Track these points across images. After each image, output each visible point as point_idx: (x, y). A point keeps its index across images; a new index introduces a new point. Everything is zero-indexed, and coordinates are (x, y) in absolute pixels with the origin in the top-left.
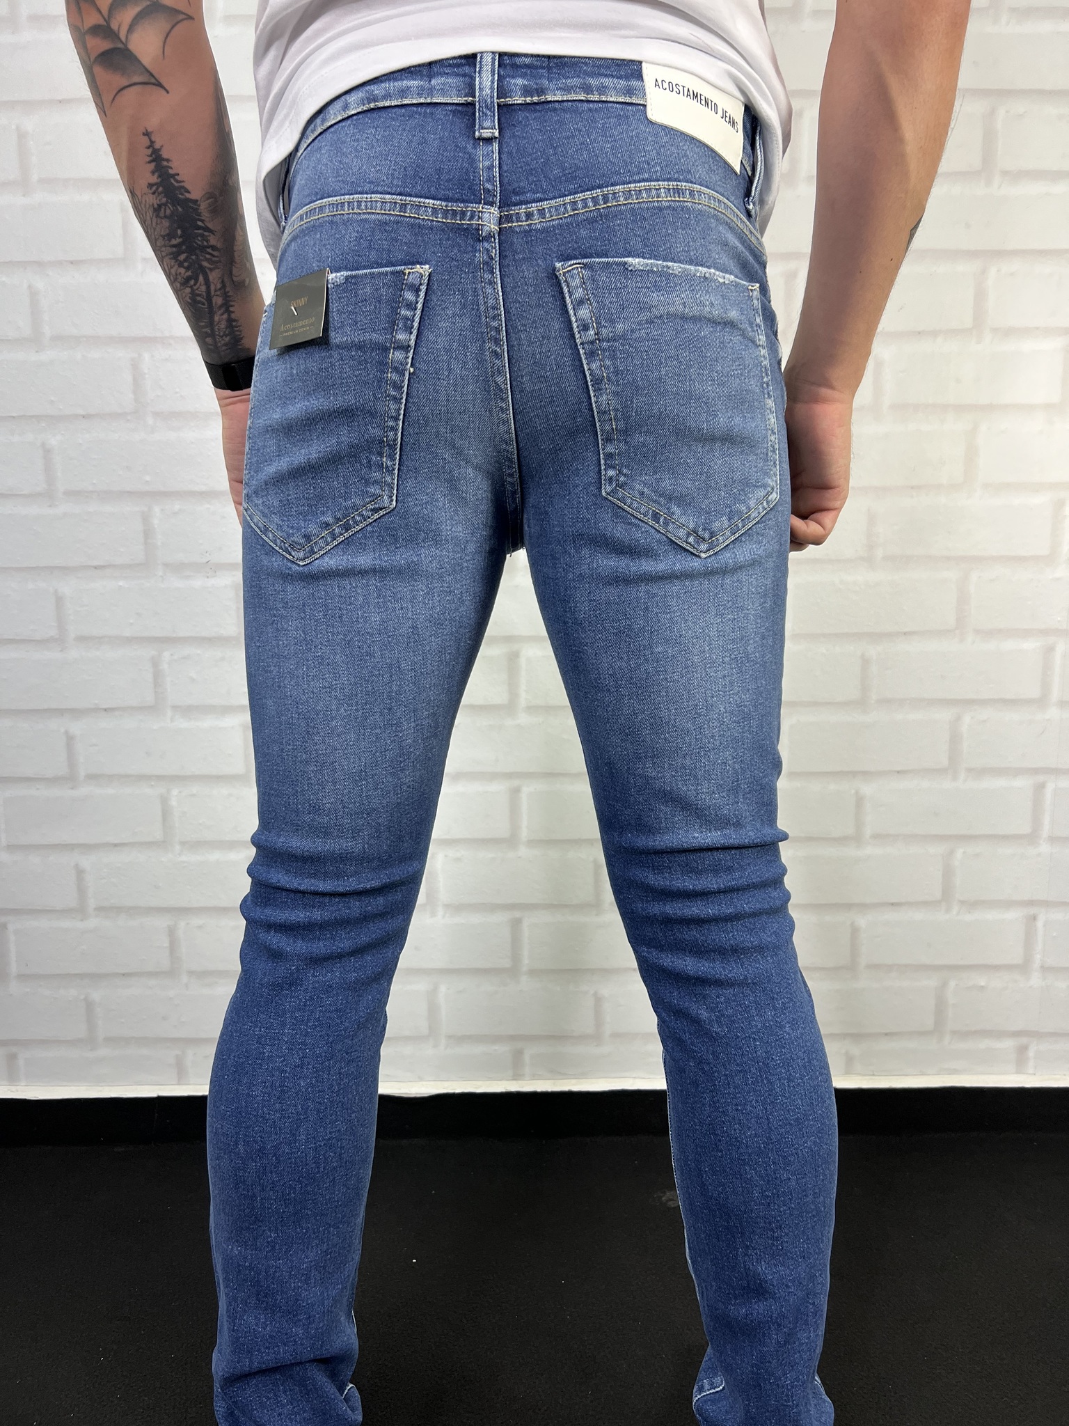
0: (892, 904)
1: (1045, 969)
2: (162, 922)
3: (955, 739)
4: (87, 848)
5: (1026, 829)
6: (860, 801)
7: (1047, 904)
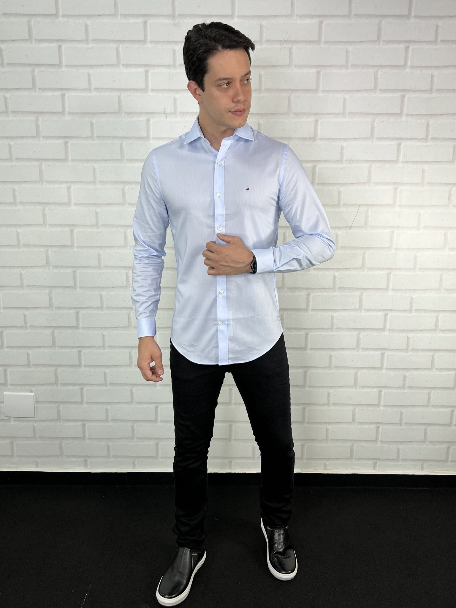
0: (338, 423)
1: (381, 441)
2: (130, 424)
3: (356, 378)
4: (109, 403)
5: (377, 403)
6: (329, 394)
7: (382, 423)
